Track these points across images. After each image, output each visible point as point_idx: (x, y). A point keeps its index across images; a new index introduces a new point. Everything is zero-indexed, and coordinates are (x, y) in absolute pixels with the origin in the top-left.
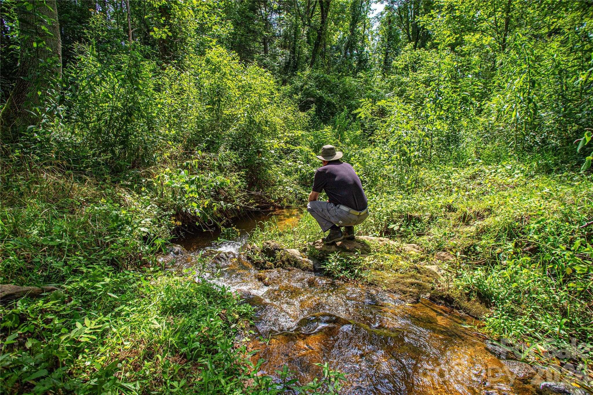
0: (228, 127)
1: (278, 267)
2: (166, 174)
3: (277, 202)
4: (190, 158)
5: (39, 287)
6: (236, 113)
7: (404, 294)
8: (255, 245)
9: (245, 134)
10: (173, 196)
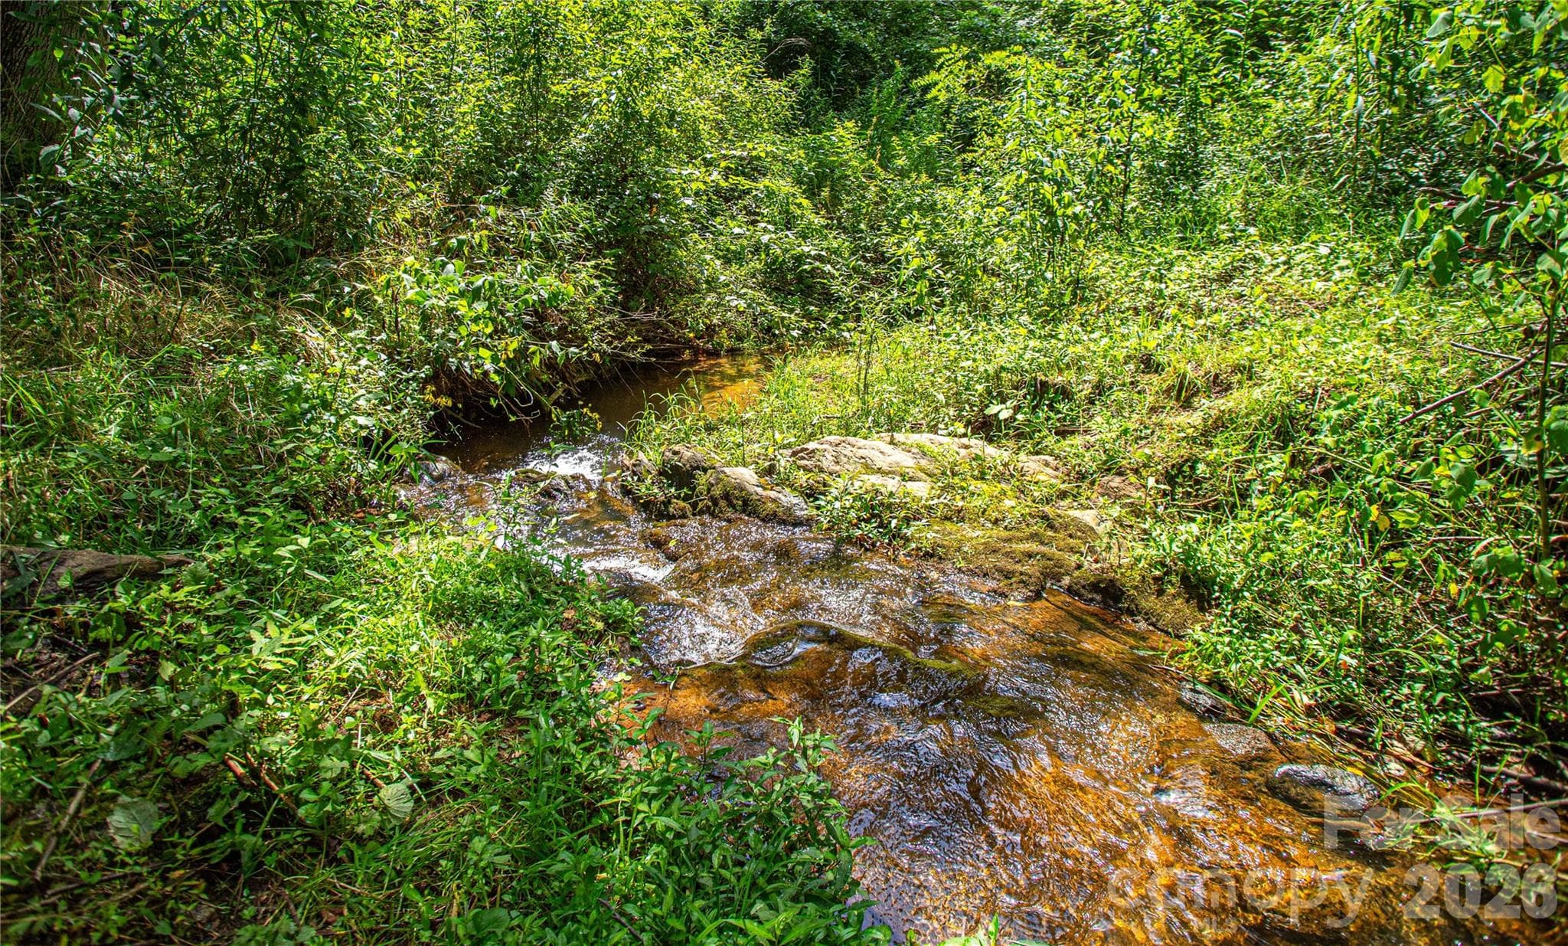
0: (564, 130)
1: (702, 512)
2: (405, 272)
3: (702, 337)
4: (468, 226)
5: (153, 556)
6: (586, 90)
7: (1007, 577)
8: (641, 456)
9: (612, 150)
10: (424, 328)
